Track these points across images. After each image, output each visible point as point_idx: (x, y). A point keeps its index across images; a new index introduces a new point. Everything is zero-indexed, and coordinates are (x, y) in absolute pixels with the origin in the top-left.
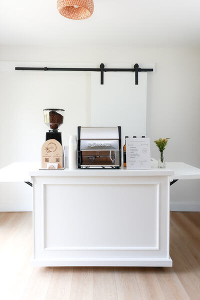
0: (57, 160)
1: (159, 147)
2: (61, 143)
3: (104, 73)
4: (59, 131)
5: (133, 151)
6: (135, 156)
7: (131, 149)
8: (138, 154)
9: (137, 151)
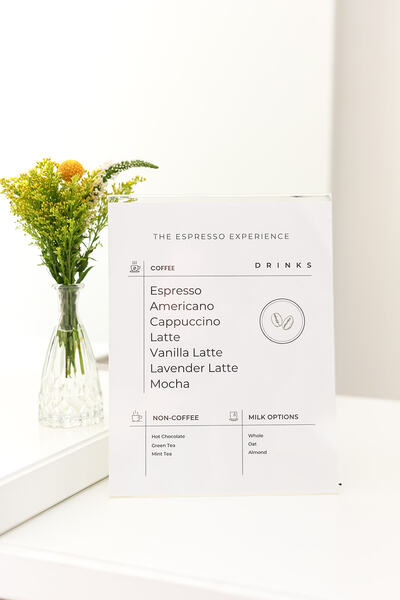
5: (175, 323)
6: (193, 369)
7: (154, 306)
8: (219, 353)
9: (216, 322)
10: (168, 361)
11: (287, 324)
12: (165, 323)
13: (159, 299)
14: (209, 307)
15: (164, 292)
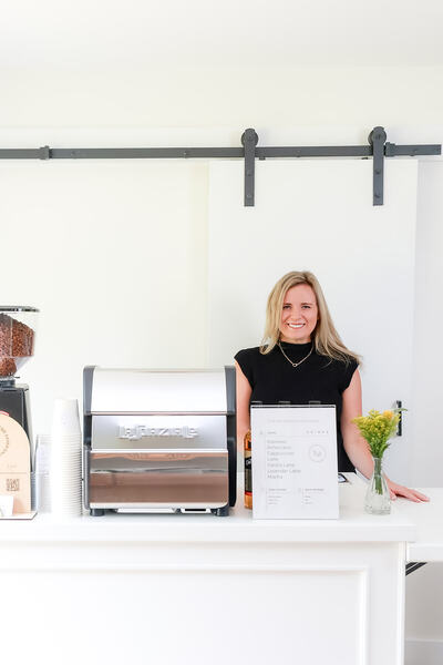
0: (13, 485)
1: (370, 440)
2: (26, 428)
3: (258, 162)
4: (18, 384)
5: (277, 454)
6: (285, 471)
7: (269, 448)
8: (293, 465)
9: (292, 453)
10: (274, 468)
11: (319, 455)
12: (273, 454)
13: (271, 445)
14: (289, 448)
15: (273, 442)
